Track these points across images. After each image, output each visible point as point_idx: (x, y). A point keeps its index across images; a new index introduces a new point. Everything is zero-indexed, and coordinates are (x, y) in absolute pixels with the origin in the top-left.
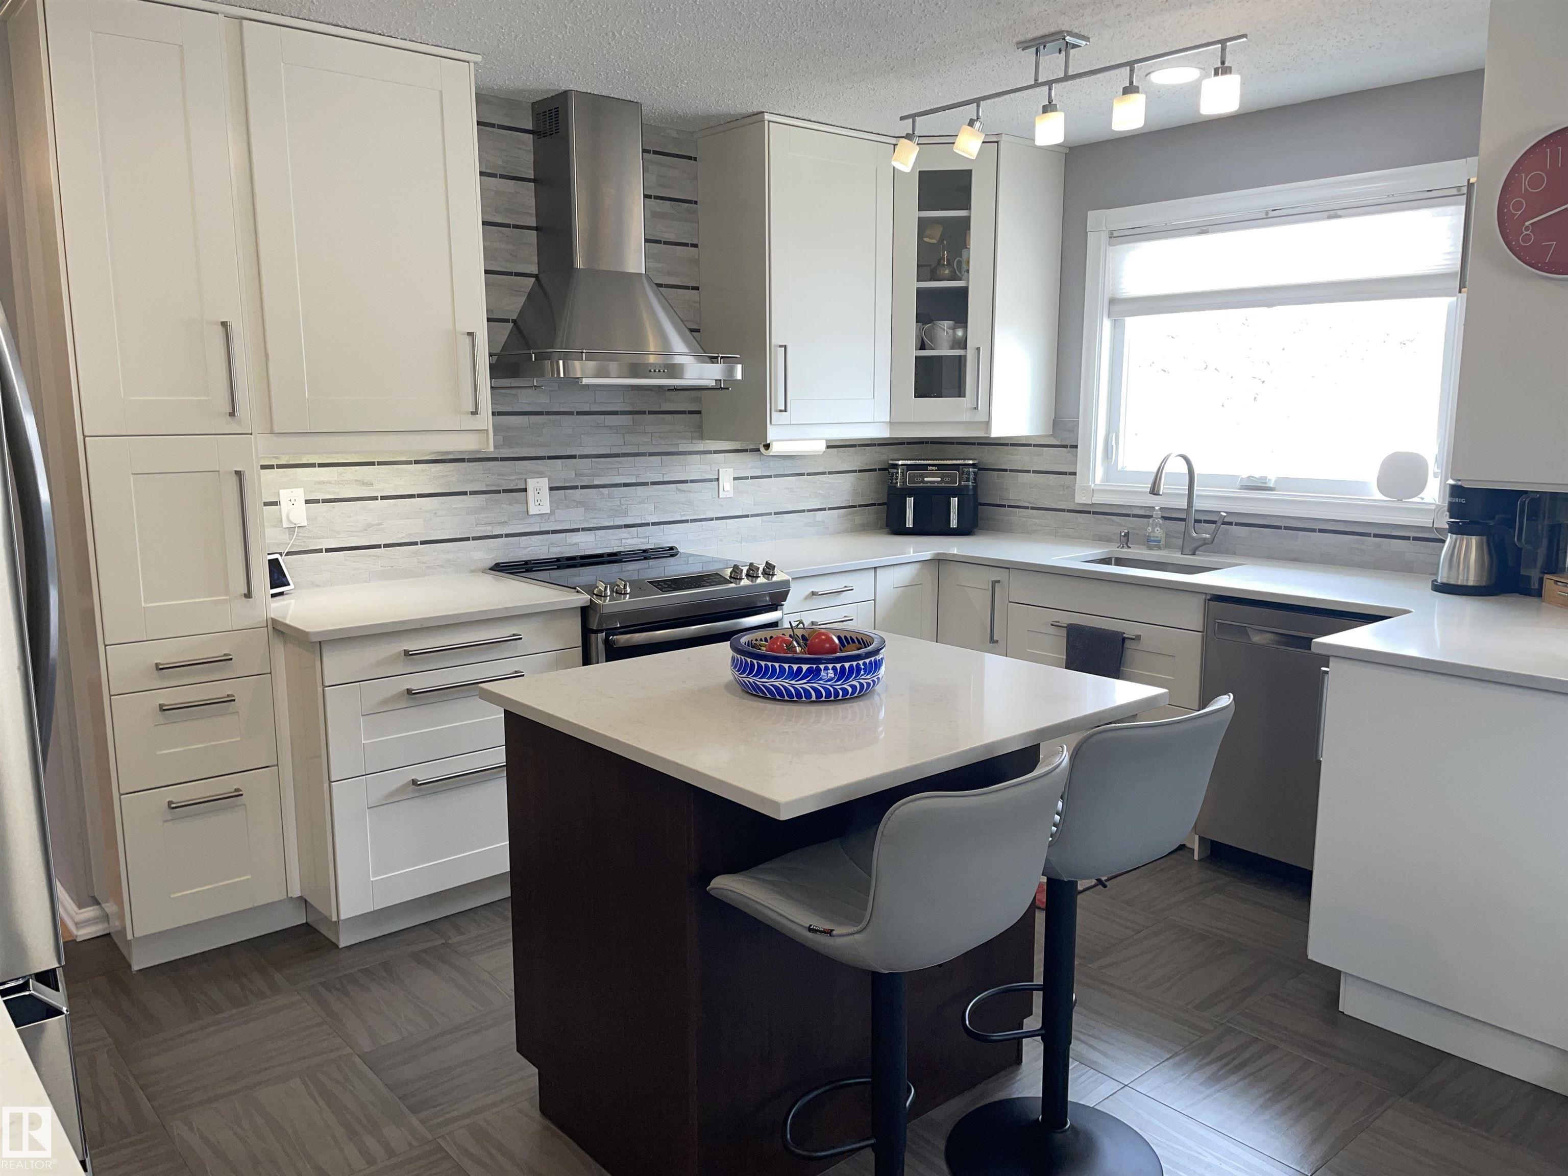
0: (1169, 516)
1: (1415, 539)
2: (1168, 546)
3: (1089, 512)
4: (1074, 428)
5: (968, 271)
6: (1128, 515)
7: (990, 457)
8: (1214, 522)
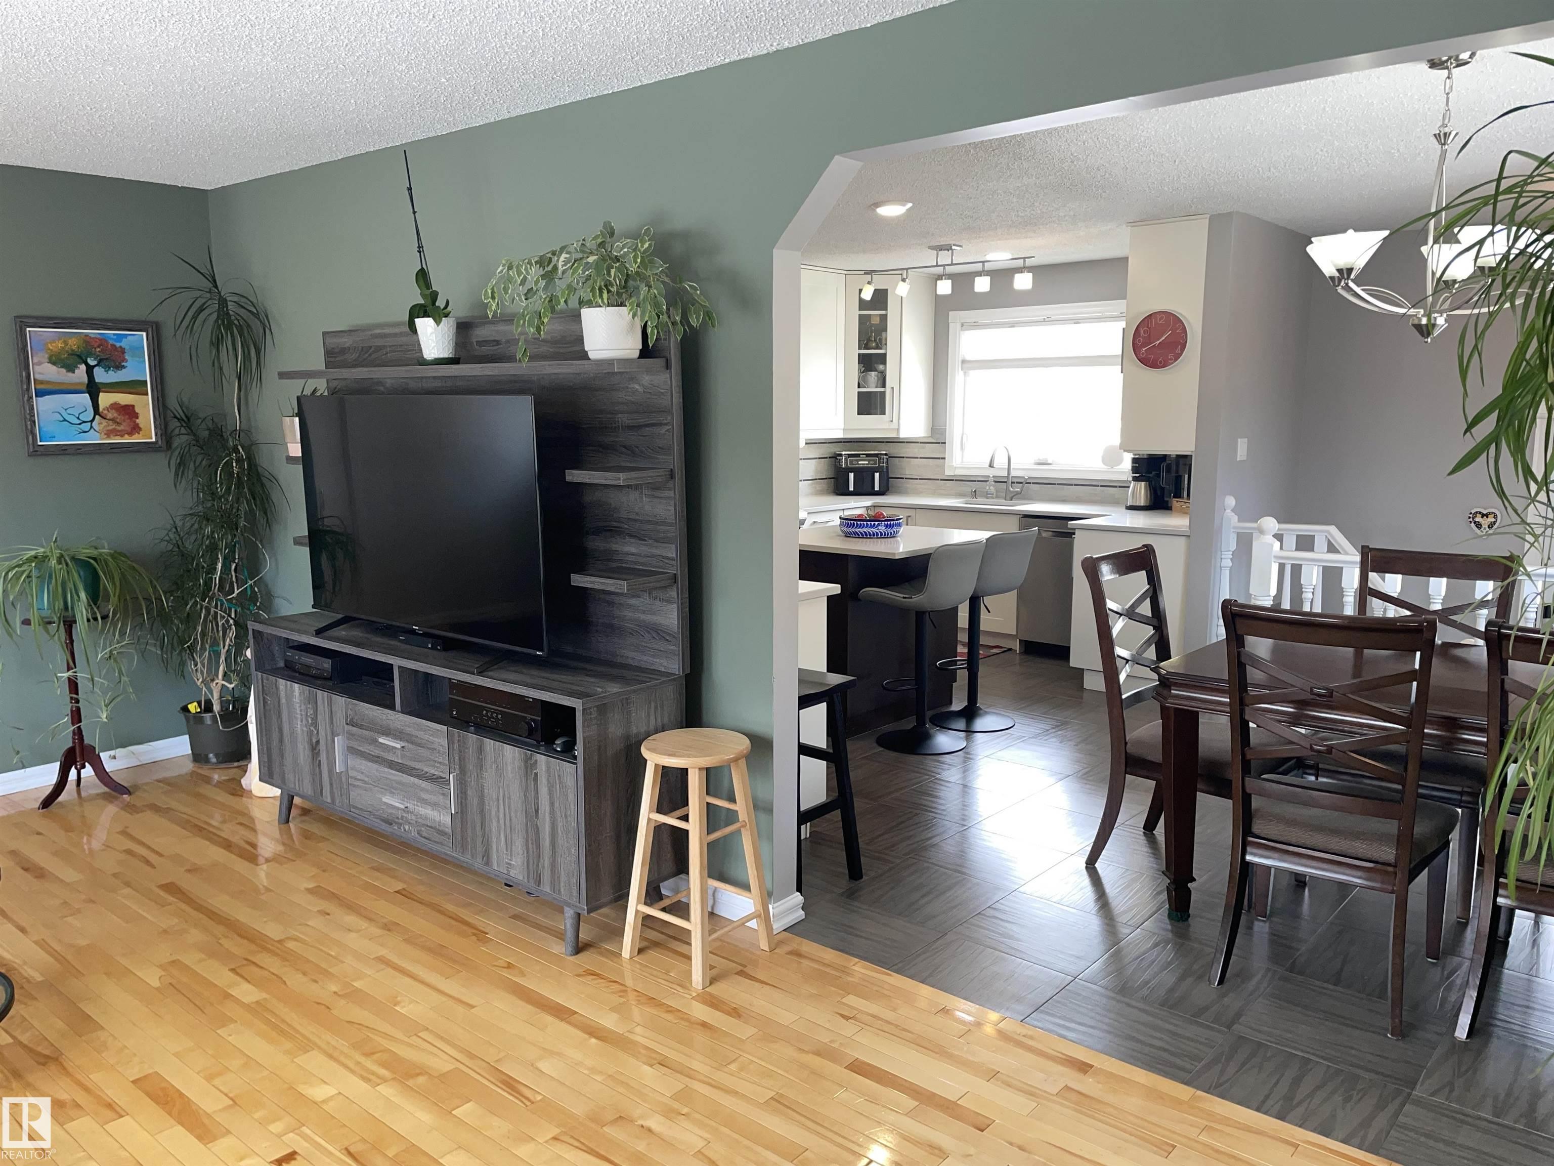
0: (998, 481)
1: (1120, 487)
2: (997, 497)
3: (953, 480)
4: (943, 432)
5: (886, 344)
6: (975, 481)
7: (894, 450)
8: (1021, 483)
